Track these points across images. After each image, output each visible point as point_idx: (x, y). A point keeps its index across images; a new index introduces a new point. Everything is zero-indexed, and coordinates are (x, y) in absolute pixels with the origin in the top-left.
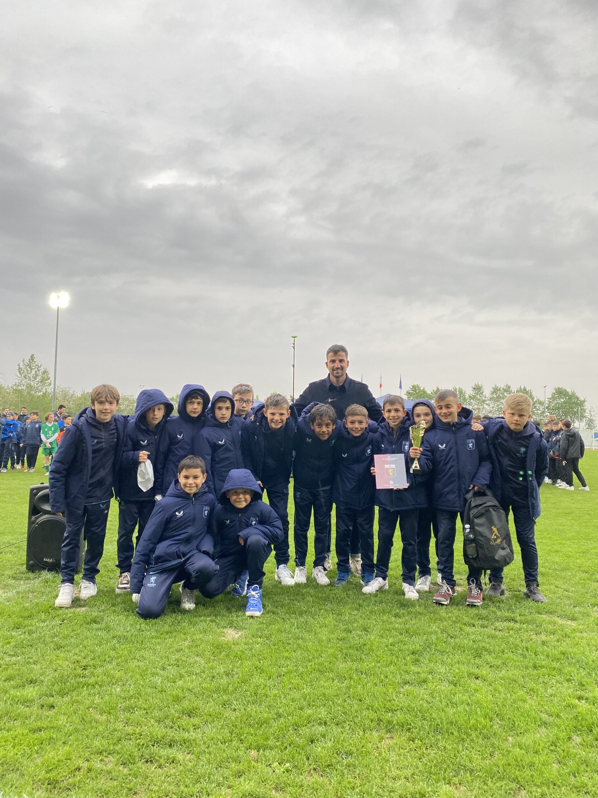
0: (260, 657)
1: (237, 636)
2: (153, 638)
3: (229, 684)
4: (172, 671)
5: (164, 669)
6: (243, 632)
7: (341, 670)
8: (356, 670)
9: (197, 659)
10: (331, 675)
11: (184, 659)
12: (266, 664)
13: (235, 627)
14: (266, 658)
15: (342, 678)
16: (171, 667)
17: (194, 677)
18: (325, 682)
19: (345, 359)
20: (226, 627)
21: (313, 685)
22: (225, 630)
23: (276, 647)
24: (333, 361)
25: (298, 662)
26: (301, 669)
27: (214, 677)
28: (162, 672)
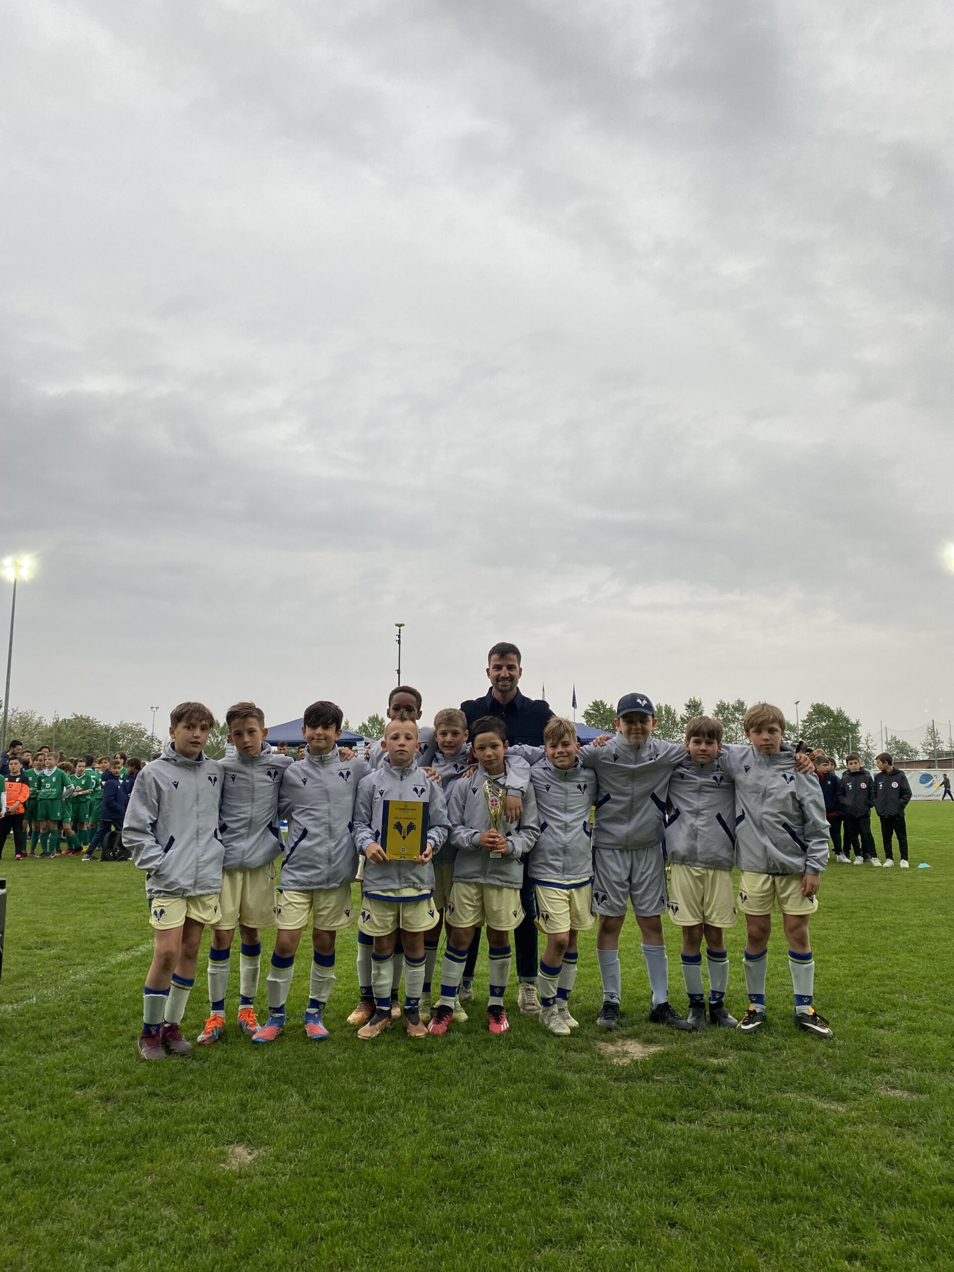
0: (284, 1201)
1: (250, 1158)
2: (89, 1171)
3: (217, 1263)
4: (113, 1239)
5: (97, 1236)
6: (261, 1151)
7: (430, 1222)
8: (458, 1220)
9: (167, 1212)
10: (410, 1233)
11: (140, 1212)
12: (291, 1218)
13: (249, 1141)
14: (293, 1204)
15: (427, 1238)
16: (113, 1231)
17: (152, 1250)
18: (398, 1248)
20: (232, 1143)
21: (374, 1257)
22: (229, 1149)
23: (317, 1179)
24: (498, 667)
25: (352, 1210)
26: (356, 1223)
27: (190, 1249)
28: (92, 1243)
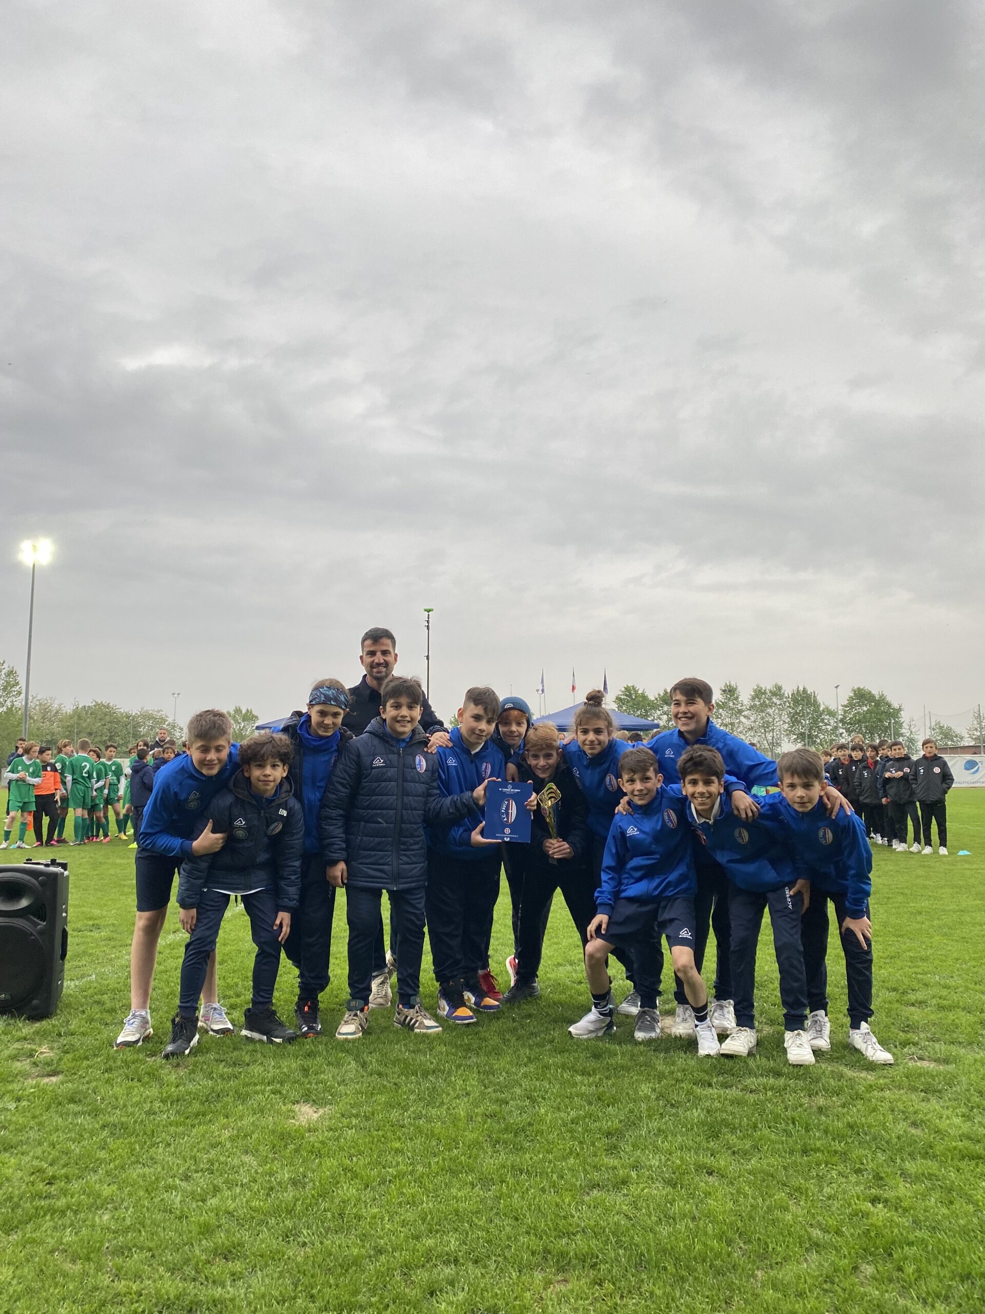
0: (353, 1151)
1: (316, 1116)
2: (171, 1125)
3: (298, 1200)
4: (202, 1181)
5: (187, 1178)
6: (326, 1109)
7: (487, 1169)
8: (513, 1167)
9: (247, 1159)
10: (470, 1177)
11: (222, 1159)
12: (361, 1163)
13: (314, 1101)
14: (361, 1153)
15: (486, 1182)
16: (200, 1174)
17: (238, 1190)
18: (459, 1190)
19: (391, 650)
20: (298, 1102)
21: (439, 1196)
22: (296, 1108)
23: (380, 1133)
24: (372, 653)
25: (415, 1158)
26: (420, 1168)
27: (271, 1189)
28: (184, 1184)
